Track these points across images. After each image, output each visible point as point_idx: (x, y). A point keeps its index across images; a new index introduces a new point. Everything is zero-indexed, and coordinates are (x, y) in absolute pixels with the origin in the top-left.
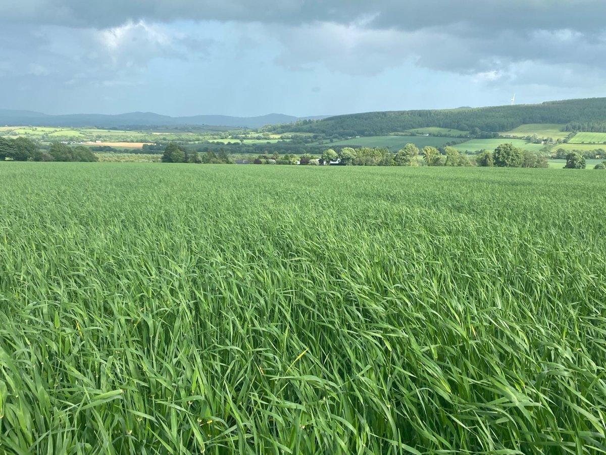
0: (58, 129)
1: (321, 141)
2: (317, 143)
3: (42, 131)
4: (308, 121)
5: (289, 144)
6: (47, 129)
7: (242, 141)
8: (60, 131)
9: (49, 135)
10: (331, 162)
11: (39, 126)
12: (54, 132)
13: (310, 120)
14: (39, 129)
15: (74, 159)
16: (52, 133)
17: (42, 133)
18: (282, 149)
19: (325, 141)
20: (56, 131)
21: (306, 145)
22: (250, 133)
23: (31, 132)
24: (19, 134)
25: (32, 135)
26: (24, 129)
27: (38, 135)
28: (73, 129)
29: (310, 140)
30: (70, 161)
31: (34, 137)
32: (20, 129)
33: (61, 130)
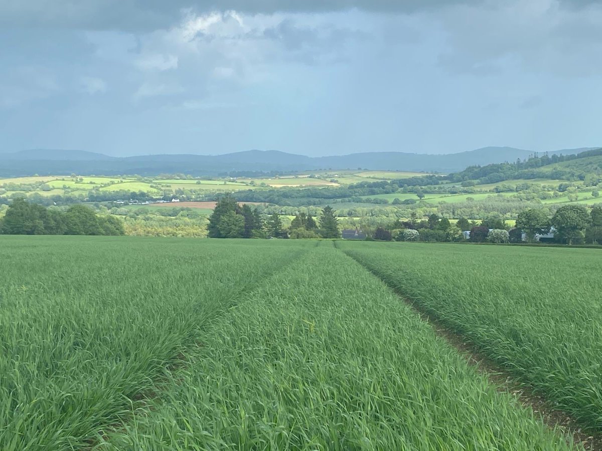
0: (116, 181)
1: (573, 195)
2: (566, 199)
3: (91, 183)
4: (550, 157)
5: (508, 201)
6: (99, 181)
7: (420, 197)
8: (118, 183)
9: (101, 189)
10: (538, 236)
11: (88, 174)
12: (109, 185)
13: (554, 156)
14: (87, 179)
15: (50, 230)
16: (106, 185)
17: (91, 187)
18: (493, 209)
19: (581, 195)
20: (113, 183)
21: (543, 202)
22: (440, 182)
23: (73, 184)
24: (54, 188)
25: (73, 190)
26: (63, 180)
27: (84, 190)
28: (139, 180)
29: (552, 193)
30: (39, 234)
31: (76, 194)
32: (57, 180)
33: (122, 181)
